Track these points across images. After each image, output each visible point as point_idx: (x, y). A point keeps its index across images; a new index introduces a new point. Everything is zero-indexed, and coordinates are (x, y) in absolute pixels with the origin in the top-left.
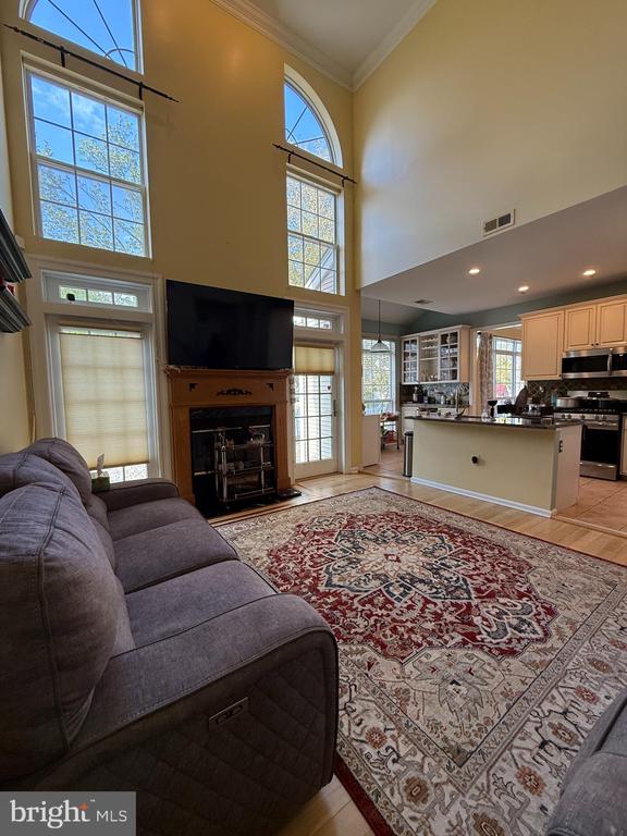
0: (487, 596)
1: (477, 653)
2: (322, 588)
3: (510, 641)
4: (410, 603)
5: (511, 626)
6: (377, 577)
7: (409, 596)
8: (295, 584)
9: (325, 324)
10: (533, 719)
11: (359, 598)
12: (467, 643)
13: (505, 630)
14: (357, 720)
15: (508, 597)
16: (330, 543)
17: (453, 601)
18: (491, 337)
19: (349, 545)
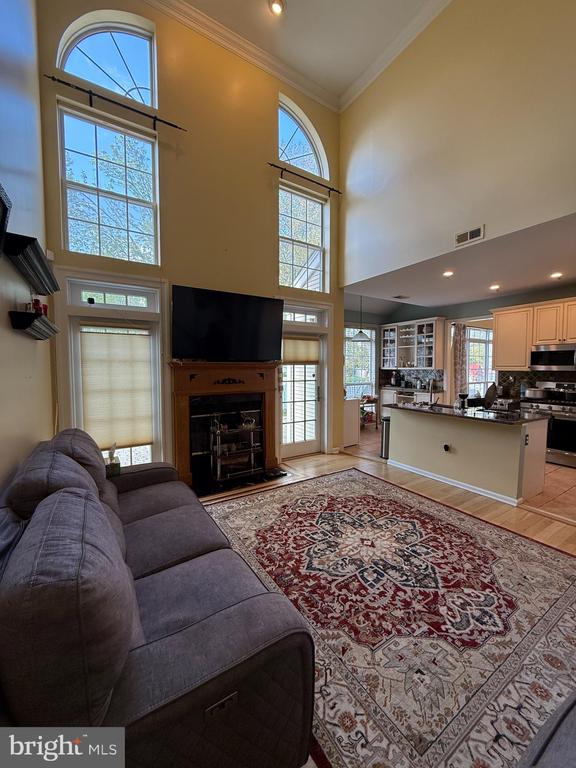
0: (453, 586)
1: (442, 643)
2: (303, 571)
3: (472, 632)
4: (382, 589)
5: (473, 617)
6: (353, 562)
7: (381, 583)
8: (280, 566)
9: (311, 318)
10: (489, 712)
11: (336, 582)
12: (432, 633)
13: (468, 621)
14: (331, 704)
15: (473, 587)
16: (312, 525)
17: (422, 589)
18: (464, 327)
19: (328, 528)
